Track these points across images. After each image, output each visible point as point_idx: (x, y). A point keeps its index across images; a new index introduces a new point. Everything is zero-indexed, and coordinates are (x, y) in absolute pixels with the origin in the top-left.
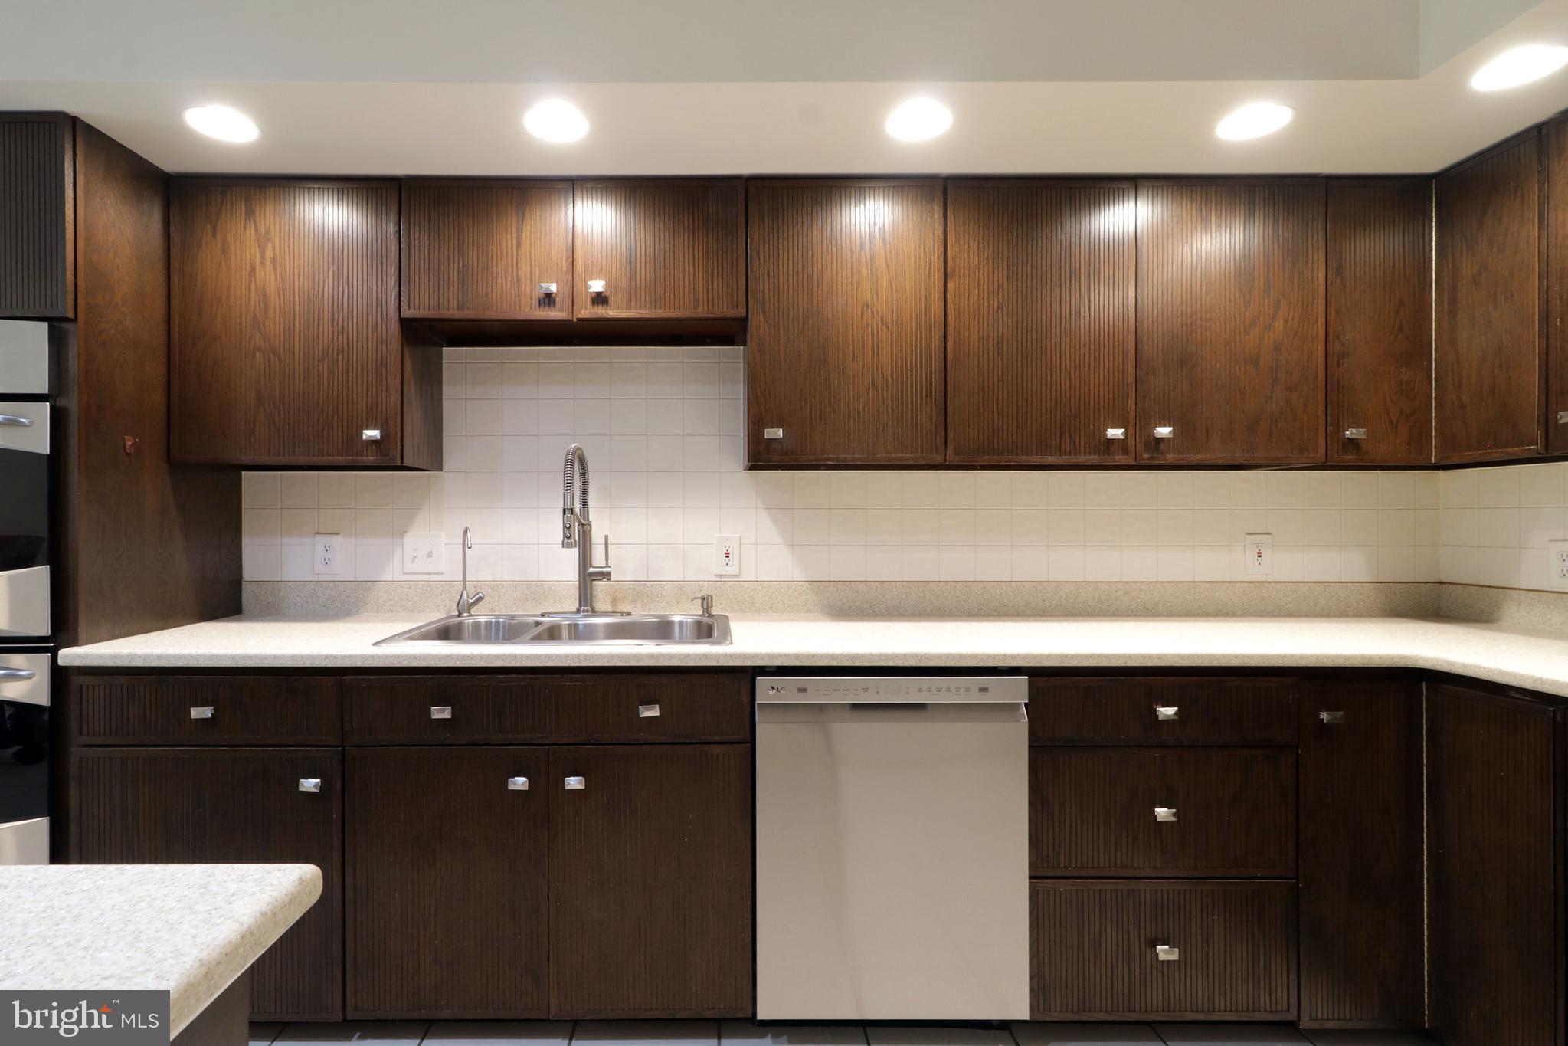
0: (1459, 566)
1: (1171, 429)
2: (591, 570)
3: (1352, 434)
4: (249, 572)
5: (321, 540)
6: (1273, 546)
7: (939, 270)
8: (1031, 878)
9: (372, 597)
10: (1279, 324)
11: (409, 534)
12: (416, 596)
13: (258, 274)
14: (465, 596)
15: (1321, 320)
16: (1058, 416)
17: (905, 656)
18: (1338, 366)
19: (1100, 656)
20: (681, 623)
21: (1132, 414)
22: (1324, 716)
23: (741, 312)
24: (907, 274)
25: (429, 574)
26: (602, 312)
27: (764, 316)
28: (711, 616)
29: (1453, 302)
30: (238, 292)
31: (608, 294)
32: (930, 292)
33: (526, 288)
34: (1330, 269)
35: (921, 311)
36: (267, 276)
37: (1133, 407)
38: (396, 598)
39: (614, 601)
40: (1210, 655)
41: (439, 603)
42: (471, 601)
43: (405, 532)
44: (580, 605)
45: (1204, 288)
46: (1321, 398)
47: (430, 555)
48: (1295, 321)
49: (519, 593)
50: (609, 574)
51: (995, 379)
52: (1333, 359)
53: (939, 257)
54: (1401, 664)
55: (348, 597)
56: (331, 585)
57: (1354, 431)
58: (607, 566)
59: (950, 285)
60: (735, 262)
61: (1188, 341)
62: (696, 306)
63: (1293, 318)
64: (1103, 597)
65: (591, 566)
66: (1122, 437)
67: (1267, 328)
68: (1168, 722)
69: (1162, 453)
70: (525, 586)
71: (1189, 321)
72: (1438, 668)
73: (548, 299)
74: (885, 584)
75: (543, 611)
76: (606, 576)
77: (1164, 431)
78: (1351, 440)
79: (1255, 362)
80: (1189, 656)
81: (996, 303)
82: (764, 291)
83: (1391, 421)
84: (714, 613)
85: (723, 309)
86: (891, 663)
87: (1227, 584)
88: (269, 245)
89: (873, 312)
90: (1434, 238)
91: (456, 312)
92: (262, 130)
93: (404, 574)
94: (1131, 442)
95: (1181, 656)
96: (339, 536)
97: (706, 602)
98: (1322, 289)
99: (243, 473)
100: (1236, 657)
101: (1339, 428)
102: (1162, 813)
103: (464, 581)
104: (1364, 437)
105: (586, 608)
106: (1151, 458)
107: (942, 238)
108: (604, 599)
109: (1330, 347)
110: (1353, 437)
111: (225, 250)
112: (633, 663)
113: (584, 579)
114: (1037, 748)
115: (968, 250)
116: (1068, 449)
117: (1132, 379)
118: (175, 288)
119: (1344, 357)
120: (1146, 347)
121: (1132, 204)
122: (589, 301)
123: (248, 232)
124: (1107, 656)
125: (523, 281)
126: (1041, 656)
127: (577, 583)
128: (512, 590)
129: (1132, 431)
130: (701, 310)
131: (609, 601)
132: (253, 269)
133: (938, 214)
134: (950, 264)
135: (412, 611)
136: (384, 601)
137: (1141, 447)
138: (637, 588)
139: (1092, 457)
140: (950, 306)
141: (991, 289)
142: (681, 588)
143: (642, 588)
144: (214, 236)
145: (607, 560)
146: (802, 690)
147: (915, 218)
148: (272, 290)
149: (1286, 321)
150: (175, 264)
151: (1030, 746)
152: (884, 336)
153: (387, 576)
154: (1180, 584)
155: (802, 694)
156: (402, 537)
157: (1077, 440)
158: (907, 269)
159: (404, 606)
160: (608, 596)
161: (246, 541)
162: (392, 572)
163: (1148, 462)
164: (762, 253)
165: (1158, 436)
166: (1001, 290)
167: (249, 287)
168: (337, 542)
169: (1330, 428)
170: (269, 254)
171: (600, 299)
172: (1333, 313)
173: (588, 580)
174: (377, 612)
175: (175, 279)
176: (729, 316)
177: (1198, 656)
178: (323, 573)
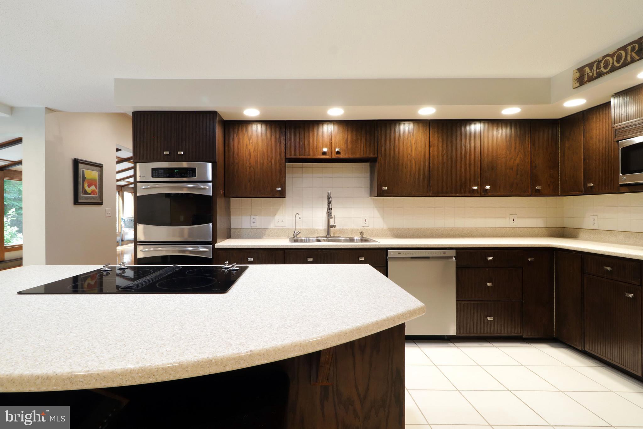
0: (569, 223)
1: (490, 187)
2: (330, 225)
3: (538, 188)
4: (233, 226)
5: (252, 217)
6: (517, 218)
7: (428, 145)
8: (456, 300)
9: (267, 233)
10: (518, 159)
11: (277, 215)
12: (279, 232)
13: (248, 146)
14: (295, 232)
15: (529, 158)
16: (460, 183)
17: (425, 245)
18: (534, 169)
19: (473, 245)
20: (357, 239)
21: (479, 183)
22: (529, 260)
23: (375, 156)
24: (420, 146)
25: (282, 226)
26: (338, 156)
27: (382, 157)
28: (363, 237)
29: (564, 153)
30: (243, 151)
31: (340, 151)
32: (426, 151)
33: (318, 149)
34: (532, 144)
35: (423, 156)
36: (250, 147)
37: (480, 181)
38: (273, 233)
39: (334, 234)
40: (501, 244)
41: (285, 234)
42: (297, 233)
44: (327, 234)
45: (498, 149)
46: (529, 178)
47: (283, 221)
48: (523, 158)
50: (335, 226)
51: (443, 174)
52: (533, 167)
53: (428, 141)
54: (548, 246)
55: (260, 233)
56: (255, 229)
57: (538, 187)
58: (334, 224)
59: (431, 149)
60: (374, 143)
61: (494, 163)
62: (364, 155)
63: (522, 157)
64: (470, 232)
66: (477, 189)
67: (515, 160)
68: (490, 261)
69: (488, 193)
71: (494, 158)
72: (557, 247)
73: (324, 153)
74: (409, 229)
75: (317, 236)
76: (334, 226)
77: (488, 187)
78: (538, 190)
79: (512, 169)
80: (496, 245)
81: (443, 153)
82: (382, 151)
83: (548, 185)
84: (364, 236)
85: (371, 156)
86: (421, 247)
87: (504, 228)
88: (251, 139)
89: (410, 156)
90: (559, 136)
91: (300, 156)
93: (275, 226)
94: (479, 190)
95: (493, 245)
96: (257, 216)
97: (362, 234)
98: (530, 149)
99: (231, 198)
100: (507, 245)
101: (534, 186)
102: (489, 284)
103: (295, 228)
104: (541, 189)
105: (329, 235)
106: (484, 194)
107: (429, 136)
109: (532, 165)
110: (539, 188)
111: (239, 140)
112: (357, 247)
113: (329, 227)
114: (458, 268)
115: (436, 139)
116: (462, 192)
117: (479, 173)
118: (226, 151)
119: (535, 167)
120: (483, 165)
121: (479, 124)
122: (335, 153)
123: (245, 136)
124: (475, 245)
125: (318, 148)
126: (459, 245)
127: (326, 229)
128: (308, 230)
129: (479, 187)
130: (365, 155)
132: (247, 145)
133: (428, 130)
134: (431, 143)
135: (278, 237)
136: (270, 234)
137: (482, 191)
138: (340, 230)
139: (469, 194)
140: (431, 154)
141: (442, 150)
142: (352, 230)
143: (342, 230)
144: (237, 136)
145: (334, 222)
146: (400, 253)
147: (422, 131)
148: (252, 151)
149: (520, 158)
150: (226, 144)
151: (456, 268)
152: (414, 162)
153: (270, 227)
154: (492, 229)
155: (400, 254)
156: (275, 215)
157: (465, 190)
158: (420, 144)
159: (275, 235)
161: (232, 217)
162: (272, 226)
163: (484, 195)
164: (381, 140)
165: (486, 189)
166: (444, 150)
167: (246, 150)
168: (257, 218)
169: (532, 186)
170: (251, 141)
171: (338, 153)
172: (533, 156)
173: (330, 227)
174: (268, 237)
175: (226, 148)
176: (372, 157)
177: (498, 245)
178: (253, 226)
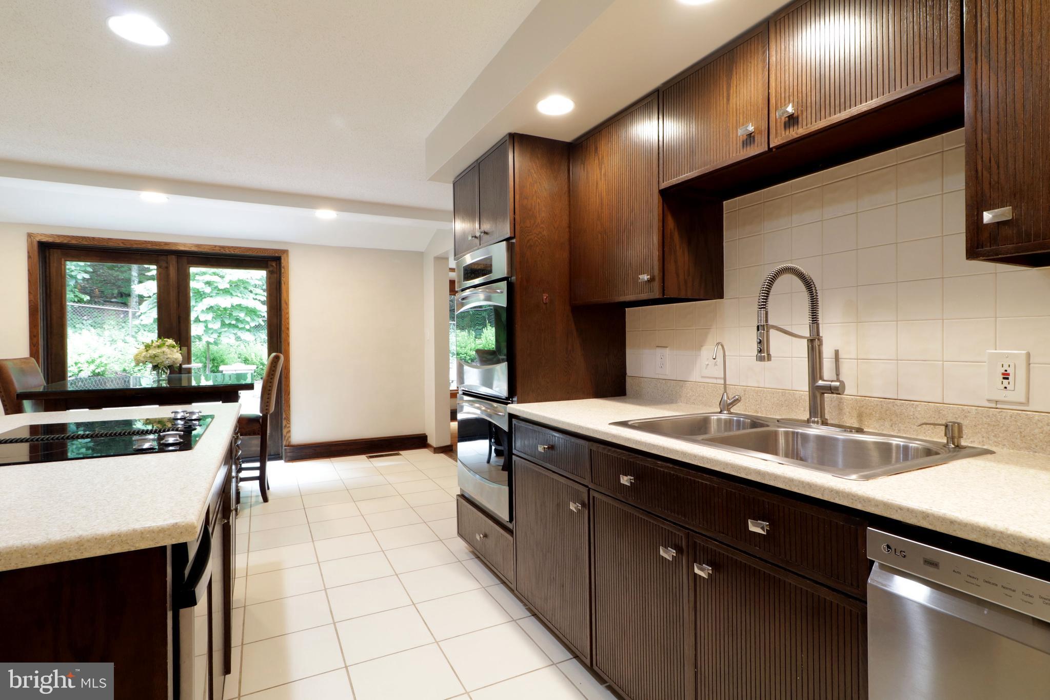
2: (820, 383)
4: (630, 370)
5: (659, 351)
9: (684, 392)
11: (704, 348)
12: (708, 394)
13: (599, 186)
14: (725, 397)
25: (716, 378)
26: (792, 133)
33: (733, 136)
38: (697, 395)
39: (860, 416)
42: (730, 401)
43: (702, 346)
44: (810, 415)
49: (776, 399)
50: (837, 388)
55: (672, 391)
56: (664, 381)
58: (837, 381)
65: (821, 378)
70: (780, 394)
73: (749, 139)
76: (835, 390)
84: (963, 443)
92: (575, 103)
93: (702, 377)
96: (667, 348)
97: (951, 430)
99: (626, 309)
105: (816, 420)
108: (849, 413)
112: (743, 476)
113: (813, 391)
118: (571, 208)
123: (596, 162)
125: (731, 130)
128: (771, 397)
131: (856, 416)
136: (690, 396)
142: (938, 411)
143: (890, 406)
145: (837, 374)
146: (931, 563)
150: (571, 193)
153: (692, 378)
156: (700, 349)
159: (701, 401)
160: (854, 411)
161: (628, 351)
162: (695, 375)
168: (667, 351)
173: (818, 391)
174: (687, 403)
175: (572, 201)
178: (661, 373)
